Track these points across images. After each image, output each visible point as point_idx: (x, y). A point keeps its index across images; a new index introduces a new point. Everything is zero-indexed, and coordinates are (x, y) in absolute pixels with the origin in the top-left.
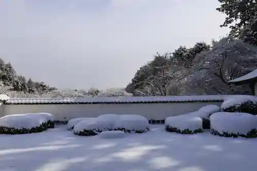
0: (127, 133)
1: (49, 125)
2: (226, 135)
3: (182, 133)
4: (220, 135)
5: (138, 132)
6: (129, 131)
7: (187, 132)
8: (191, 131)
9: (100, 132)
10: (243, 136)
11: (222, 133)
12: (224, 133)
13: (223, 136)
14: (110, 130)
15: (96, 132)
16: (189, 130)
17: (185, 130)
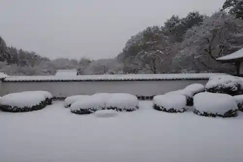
0: (119, 111)
1: (48, 102)
2: (206, 114)
3: (168, 112)
4: (201, 115)
5: (128, 110)
6: (121, 110)
7: (172, 111)
8: (176, 110)
9: (95, 110)
10: (220, 116)
11: (203, 113)
12: (204, 113)
13: (203, 115)
14: (103, 109)
15: (91, 111)
16: (174, 109)
17: (171, 109)
